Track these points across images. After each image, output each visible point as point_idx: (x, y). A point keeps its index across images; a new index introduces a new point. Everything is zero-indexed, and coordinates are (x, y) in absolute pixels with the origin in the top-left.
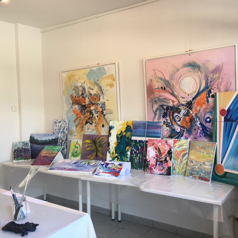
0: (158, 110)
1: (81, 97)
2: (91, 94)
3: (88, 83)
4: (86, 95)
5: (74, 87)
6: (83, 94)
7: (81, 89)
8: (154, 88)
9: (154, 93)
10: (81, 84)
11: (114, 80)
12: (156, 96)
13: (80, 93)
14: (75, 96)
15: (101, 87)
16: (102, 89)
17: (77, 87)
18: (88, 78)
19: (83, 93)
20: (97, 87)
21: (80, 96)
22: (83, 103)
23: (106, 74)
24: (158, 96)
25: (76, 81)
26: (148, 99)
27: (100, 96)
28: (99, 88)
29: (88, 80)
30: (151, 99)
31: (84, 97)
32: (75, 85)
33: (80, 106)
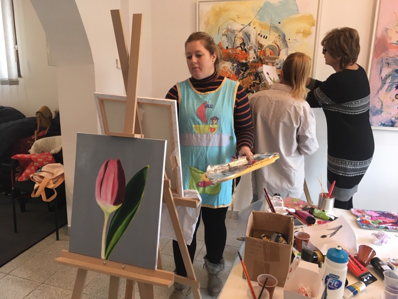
0: (389, 76)
1: (240, 48)
2: (261, 46)
3: (257, 26)
4: (250, 46)
5: (225, 30)
6: (244, 44)
7: (241, 35)
8: (389, 42)
9: (388, 50)
10: (242, 27)
11: (314, 25)
12: (391, 56)
13: (238, 43)
14: (227, 48)
15: (284, 36)
16: (287, 39)
17: (233, 32)
18: (258, 17)
19: (245, 42)
20: (277, 35)
21: (238, 47)
22: (242, 59)
23: (299, 13)
24: (393, 55)
25: (231, 21)
26: (376, 60)
27: (280, 50)
28: (279, 36)
29: (258, 21)
30: (381, 60)
31: (245, 50)
32: (230, 28)
33: (235, 65)
